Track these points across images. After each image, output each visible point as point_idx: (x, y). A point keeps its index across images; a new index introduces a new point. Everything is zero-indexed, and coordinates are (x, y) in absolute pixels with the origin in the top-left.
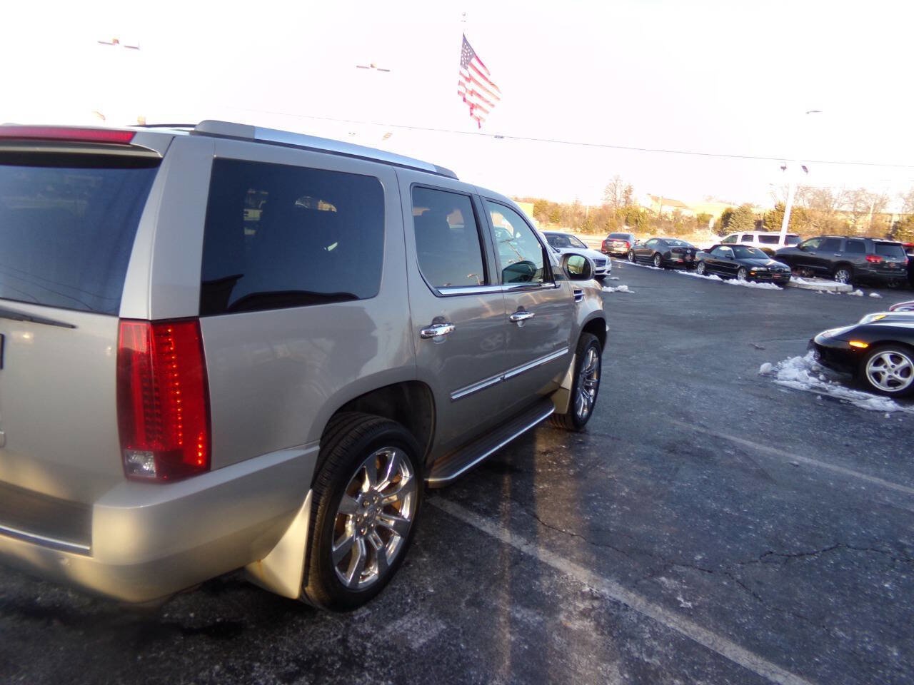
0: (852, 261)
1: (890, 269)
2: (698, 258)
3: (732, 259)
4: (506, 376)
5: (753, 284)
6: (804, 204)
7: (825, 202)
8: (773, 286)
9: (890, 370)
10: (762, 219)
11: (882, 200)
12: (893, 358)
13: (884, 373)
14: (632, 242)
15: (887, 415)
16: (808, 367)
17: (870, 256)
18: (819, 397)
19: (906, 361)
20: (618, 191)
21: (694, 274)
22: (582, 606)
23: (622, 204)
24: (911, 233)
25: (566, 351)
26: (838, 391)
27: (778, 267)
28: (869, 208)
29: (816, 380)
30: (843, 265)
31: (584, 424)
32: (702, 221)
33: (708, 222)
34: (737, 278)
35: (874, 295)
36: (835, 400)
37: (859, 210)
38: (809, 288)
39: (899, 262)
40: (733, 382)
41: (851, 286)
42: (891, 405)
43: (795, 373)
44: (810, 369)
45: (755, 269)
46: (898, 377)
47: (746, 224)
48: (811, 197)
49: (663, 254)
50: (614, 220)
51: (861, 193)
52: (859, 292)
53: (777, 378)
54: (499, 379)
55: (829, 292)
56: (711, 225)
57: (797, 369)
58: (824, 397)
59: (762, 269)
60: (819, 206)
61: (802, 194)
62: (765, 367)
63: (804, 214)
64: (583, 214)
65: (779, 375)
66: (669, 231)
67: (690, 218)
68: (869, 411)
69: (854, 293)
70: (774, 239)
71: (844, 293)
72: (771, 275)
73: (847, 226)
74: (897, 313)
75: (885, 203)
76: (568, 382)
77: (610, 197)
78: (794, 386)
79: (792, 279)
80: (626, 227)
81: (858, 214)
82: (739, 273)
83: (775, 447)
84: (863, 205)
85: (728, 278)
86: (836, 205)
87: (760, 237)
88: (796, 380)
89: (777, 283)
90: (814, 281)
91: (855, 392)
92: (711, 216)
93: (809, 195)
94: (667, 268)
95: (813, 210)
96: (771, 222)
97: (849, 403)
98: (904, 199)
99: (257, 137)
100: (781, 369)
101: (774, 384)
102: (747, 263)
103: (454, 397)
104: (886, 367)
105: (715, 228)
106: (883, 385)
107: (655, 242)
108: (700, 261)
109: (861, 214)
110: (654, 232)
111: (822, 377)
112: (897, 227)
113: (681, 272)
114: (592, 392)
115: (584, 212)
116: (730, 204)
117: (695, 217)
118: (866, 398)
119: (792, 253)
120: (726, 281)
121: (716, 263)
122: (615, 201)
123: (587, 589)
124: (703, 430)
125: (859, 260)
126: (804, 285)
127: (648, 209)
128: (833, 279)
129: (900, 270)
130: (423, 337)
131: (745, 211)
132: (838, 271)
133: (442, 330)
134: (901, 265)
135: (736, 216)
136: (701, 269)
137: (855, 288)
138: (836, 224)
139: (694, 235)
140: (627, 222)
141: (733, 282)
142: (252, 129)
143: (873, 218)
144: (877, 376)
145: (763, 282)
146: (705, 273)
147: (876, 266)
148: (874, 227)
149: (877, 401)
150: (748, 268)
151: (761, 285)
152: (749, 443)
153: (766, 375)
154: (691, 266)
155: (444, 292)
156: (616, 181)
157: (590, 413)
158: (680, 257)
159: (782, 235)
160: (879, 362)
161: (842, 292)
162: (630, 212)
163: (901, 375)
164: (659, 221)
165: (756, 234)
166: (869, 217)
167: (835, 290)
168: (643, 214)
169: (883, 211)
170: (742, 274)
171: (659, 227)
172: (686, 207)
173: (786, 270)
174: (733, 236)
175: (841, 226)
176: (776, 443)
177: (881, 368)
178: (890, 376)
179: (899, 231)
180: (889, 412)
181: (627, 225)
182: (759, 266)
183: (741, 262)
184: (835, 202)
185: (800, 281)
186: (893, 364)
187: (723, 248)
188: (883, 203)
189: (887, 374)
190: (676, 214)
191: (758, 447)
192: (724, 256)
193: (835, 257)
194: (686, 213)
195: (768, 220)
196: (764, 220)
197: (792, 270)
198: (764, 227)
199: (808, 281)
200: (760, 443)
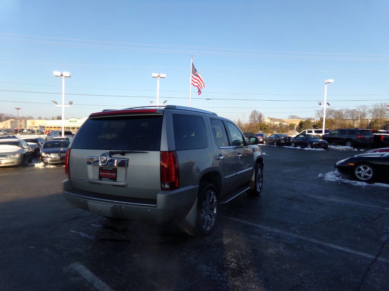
0: (352, 138)
1: (367, 140)
2: (291, 141)
3: (305, 140)
4: (237, 174)
5: (314, 149)
6: (331, 117)
7: (340, 116)
8: (322, 149)
9: (364, 172)
10: (316, 124)
11: (363, 114)
12: (364, 168)
13: (362, 173)
14: (264, 136)
15: (363, 187)
16: (336, 174)
17: (358, 135)
18: (340, 183)
19: (369, 169)
20: (256, 117)
21: (291, 147)
22: (269, 234)
23: (258, 122)
24: (377, 126)
25: (252, 168)
26: (347, 181)
27: (323, 142)
28: (358, 117)
29: (339, 178)
30: (348, 140)
31: (259, 194)
32: (291, 127)
33: (294, 127)
34: (308, 147)
35: (362, 150)
36: (346, 184)
37: (354, 118)
38: (336, 149)
39: (370, 137)
40: (309, 181)
41: (352, 148)
42: (365, 184)
43: (331, 176)
44: (337, 175)
45: (314, 143)
46: (367, 174)
47: (309, 127)
48: (334, 115)
49: (277, 140)
50: (256, 129)
51: (354, 111)
52: (356, 150)
53: (324, 179)
54: (235, 174)
55: (344, 150)
56: (295, 128)
57: (331, 175)
58: (341, 183)
59: (317, 143)
60: (338, 118)
61: (330, 114)
62: (320, 175)
63: (332, 122)
64: (242, 128)
65: (325, 178)
66: (278, 132)
67: (286, 126)
68: (357, 186)
69: (354, 150)
70: (321, 132)
71: (350, 150)
72: (321, 145)
73: (350, 125)
74: (368, 154)
75: (365, 115)
76: (253, 179)
77: (253, 119)
78: (331, 181)
79: (329, 146)
80: (261, 132)
81: (354, 120)
82: (308, 145)
83: (325, 197)
84: (355, 116)
85: (304, 148)
86: (345, 117)
87: (315, 131)
88: (331, 179)
89: (323, 148)
90: (338, 146)
91: (353, 181)
92: (295, 124)
93: (333, 114)
94: (280, 146)
95: (336, 120)
96: (319, 125)
97: (350, 184)
98: (372, 113)
99: (177, 108)
100: (326, 176)
101: (324, 180)
102: (310, 141)
103: (225, 178)
104: (362, 171)
105: (297, 129)
106: (362, 178)
107: (274, 136)
108: (292, 142)
109: (355, 120)
110: (272, 133)
111: (341, 177)
112: (371, 124)
113: (285, 147)
114: (261, 184)
115: (242, 126)
116: (302, 119)
117: (289, 125)
118: (356, 182)
119: (328, 136)
120: (303, 149)
121: (298, 142)
122: (255, 121)
123: (270, 231)
124: (300, 194)
125: (354, 137)
126: (334, 148)
127: (269, 124)
128: (345, 145)
129: (371, 140)
130: (217, 159)
131: (308, 121)
132: (347, 142)
133: (222, 158)
134: (371, 138)
135: (305, 124)
136: (293, 145)
137: (354, 148)
138: (346, 125)
139: (289, 133)
140: (261, 130)
141: (306, 149)
142: (175, 106)
143: (361, 121)
144: (360, 175)
145: (318, 148)
146: (295, 146)
147: (361, 139)
148: (361, 125)
149: (360, 183)
150: (311, 143)
151: (317, 149)
152: (316, 197)
153: (321, 178)
154: (289, 144)
155: (221, 147)
156: (255, 113)
157: (260, 191)
158: (284, 141)
159: (323, 130)
160: (360, 170)
161: (349, 150)
162: (262, 125)
163: (368, 174)
164: (274, 128)
165: (313, 130)
166: (359, 121)
167: (346, 149)
168: (267, 125)
169: (364, 118)
170: (309, 146)
171: (274, 131)
172: (284, 122)
173: (326, 143)
174: (304, 132)
175: (348, 125)
176: (324, 196)
177: (360, 172)
178: (364, 175)
179: (372, 126)
180: (364, 186)
181: (261, 131)
182: (315, 142)
183: (309, 141)
184: (345, 116)
185: (332, 147)
186: (364, 170)
187: (301, 136)
188: (364, 115)
189: (363, 174)
190: (280, 124)
191: (318, 197)
192: (301, 139)
193: (345, 137)
194: (284, 124)
195: (318, 124)
196: (317, 125)
197: (328, 143)
198: (317, 127)
199: (336, 147)
200: (319, 196)
